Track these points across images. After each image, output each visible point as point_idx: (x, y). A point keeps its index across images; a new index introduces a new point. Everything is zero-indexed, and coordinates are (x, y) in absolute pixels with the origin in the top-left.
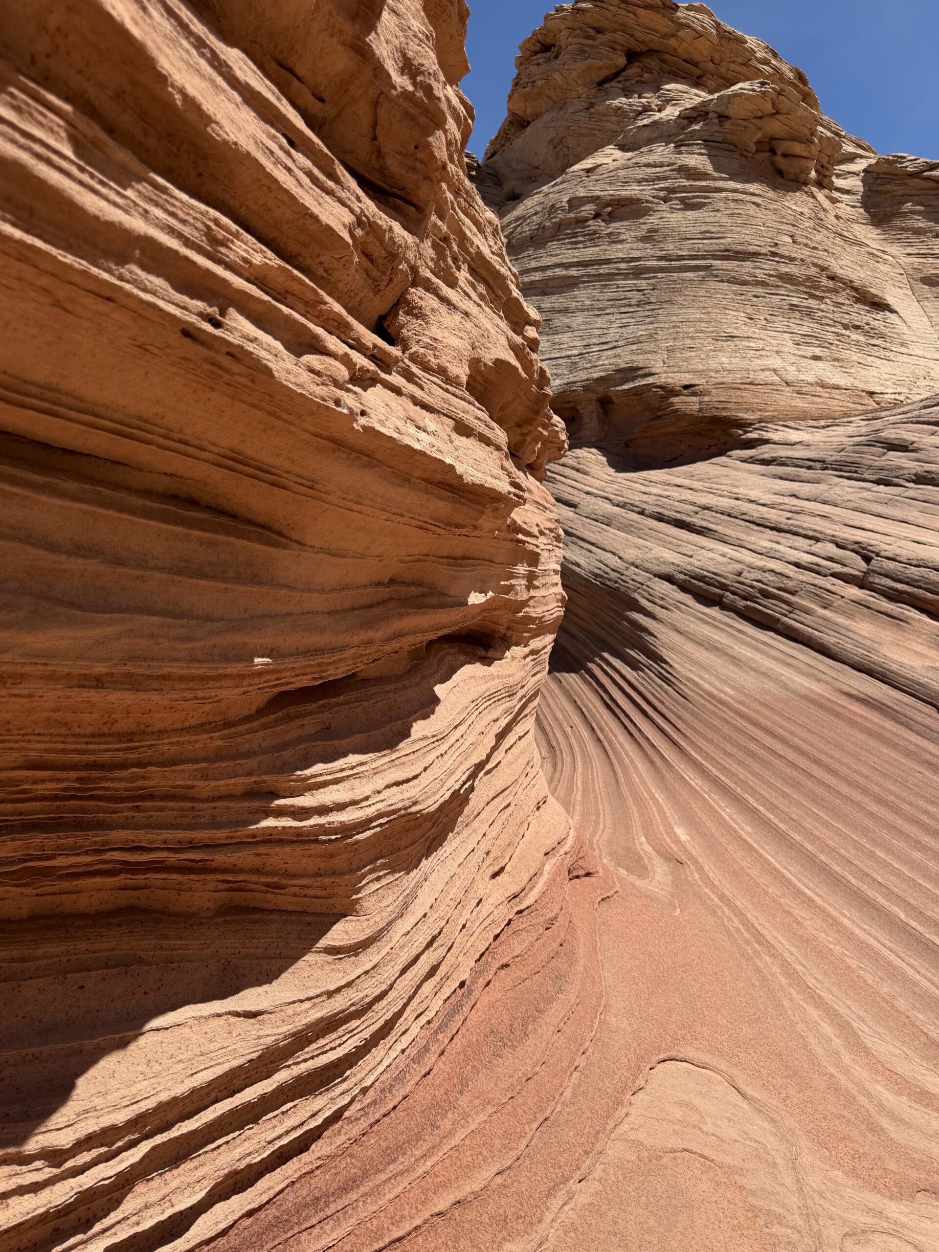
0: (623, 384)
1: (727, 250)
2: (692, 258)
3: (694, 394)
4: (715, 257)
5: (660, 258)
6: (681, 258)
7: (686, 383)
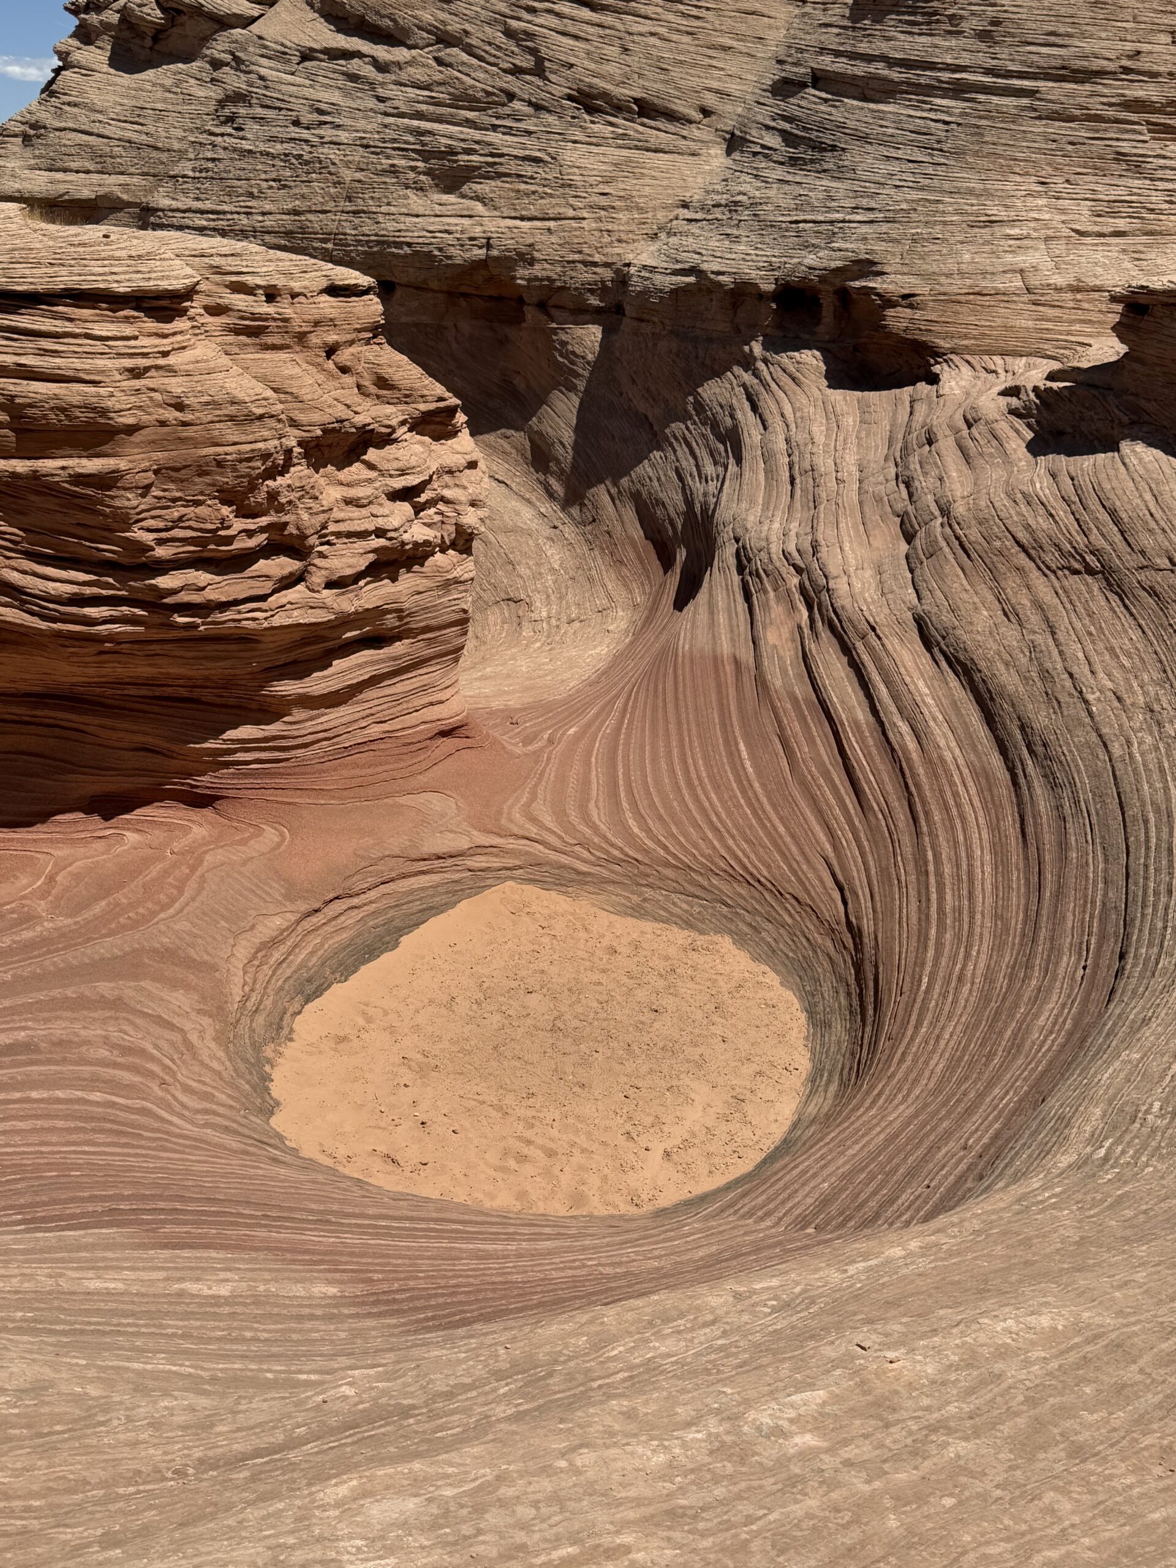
0: (856, 279)
1: (1064, 68)
2: (1021, 75)
3: (911, 306)
4: (1048, 77)
5: (988, 72)
6: (1009, 74)
7: (906, 292)
